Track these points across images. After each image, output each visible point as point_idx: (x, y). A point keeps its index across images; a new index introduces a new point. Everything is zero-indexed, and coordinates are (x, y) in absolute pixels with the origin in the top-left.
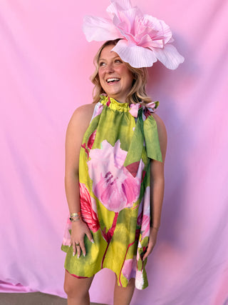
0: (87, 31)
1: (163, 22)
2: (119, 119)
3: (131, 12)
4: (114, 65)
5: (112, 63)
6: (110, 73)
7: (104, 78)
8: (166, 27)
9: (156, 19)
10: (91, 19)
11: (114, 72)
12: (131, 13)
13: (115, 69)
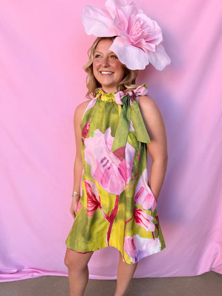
0: (86, 22)
1: (156, 23)
2: (109, 108)
3: (128, 8)
4: (110, 59)
5: (108, 57)
6: (106, 67)
7: (98, 69)
8: (158, 28)
9: (149, 19)
10: (91, 10)
11: (109, 66)
12: (127, 10)
13: (111, 64)
